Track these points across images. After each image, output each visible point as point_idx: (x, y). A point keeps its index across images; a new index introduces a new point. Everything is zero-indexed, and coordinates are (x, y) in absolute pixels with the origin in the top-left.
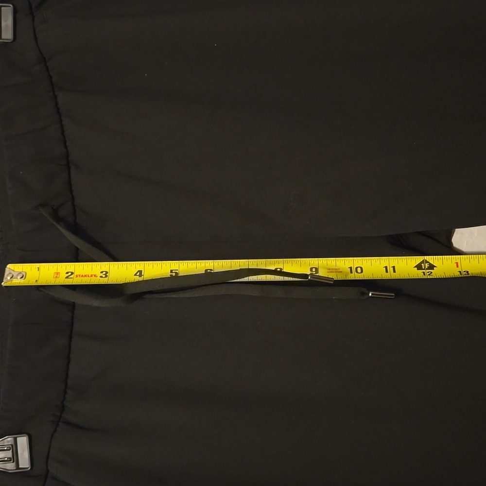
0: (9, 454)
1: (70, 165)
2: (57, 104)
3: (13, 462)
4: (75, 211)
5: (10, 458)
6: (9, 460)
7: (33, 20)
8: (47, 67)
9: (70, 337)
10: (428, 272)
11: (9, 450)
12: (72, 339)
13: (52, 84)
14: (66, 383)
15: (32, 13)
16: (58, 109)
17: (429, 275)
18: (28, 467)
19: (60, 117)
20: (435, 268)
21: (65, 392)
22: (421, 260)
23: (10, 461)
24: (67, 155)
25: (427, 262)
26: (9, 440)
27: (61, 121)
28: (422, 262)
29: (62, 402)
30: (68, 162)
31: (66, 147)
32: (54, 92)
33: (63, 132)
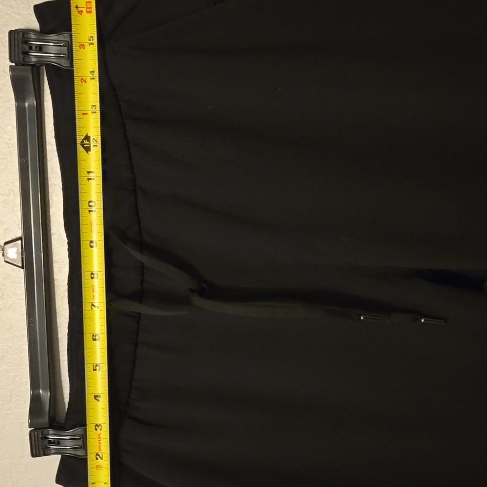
1: (137, 189)
3: (84, 449)
4: (141, 232)
5: (81, 446)
10: (93, 142)
11: (80, 439)
16: (126, 137)
17: (96, 142)
20: (88, 135)
21: (130, 392)
22: (81, 147)
23: (81, 448)
24: (135, 181)
25: (82, 142)
26: (80, 431)
28: (83, 146)
30: (135, 187)
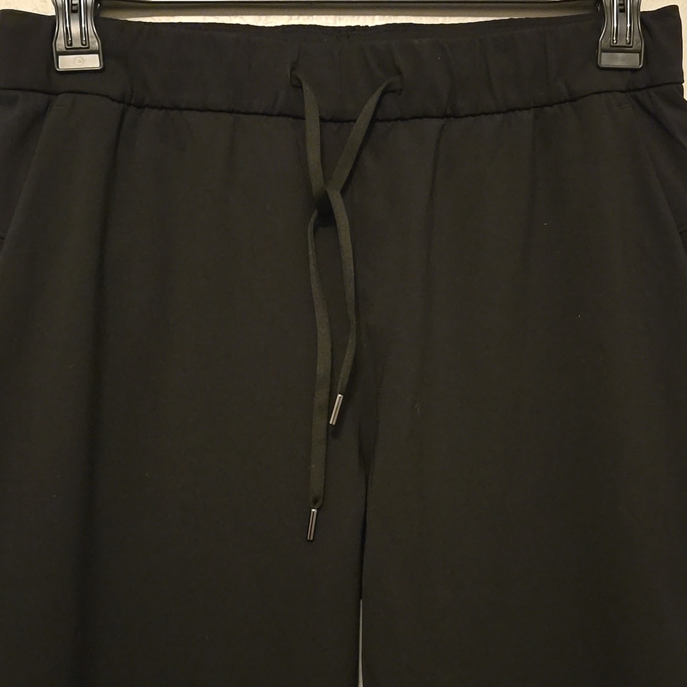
0: (77, 44)
1: (445, 119)
2: (519, 109)
3: (67, 49)
4: (388, 120)
5: (71, 45)
6: (69, 43)
7: (622, 92)
8: (564, 102)
9: (231, 112)
11: (82, 44)
12: (228, 114)
13: (542, 107)
14: (172, 109)
15: (629, 90)
16: (513, 110)
18: (60, 67)
19: (504, 112)
21: (161, 108)
23: (68, 45)
24: (456, 117)
26: (95, 44)
27: (498, 113)
29: (148, 106)
30: (448, 117)
31: (466, 116)
32: (534, 107)
33: (486, 114)
